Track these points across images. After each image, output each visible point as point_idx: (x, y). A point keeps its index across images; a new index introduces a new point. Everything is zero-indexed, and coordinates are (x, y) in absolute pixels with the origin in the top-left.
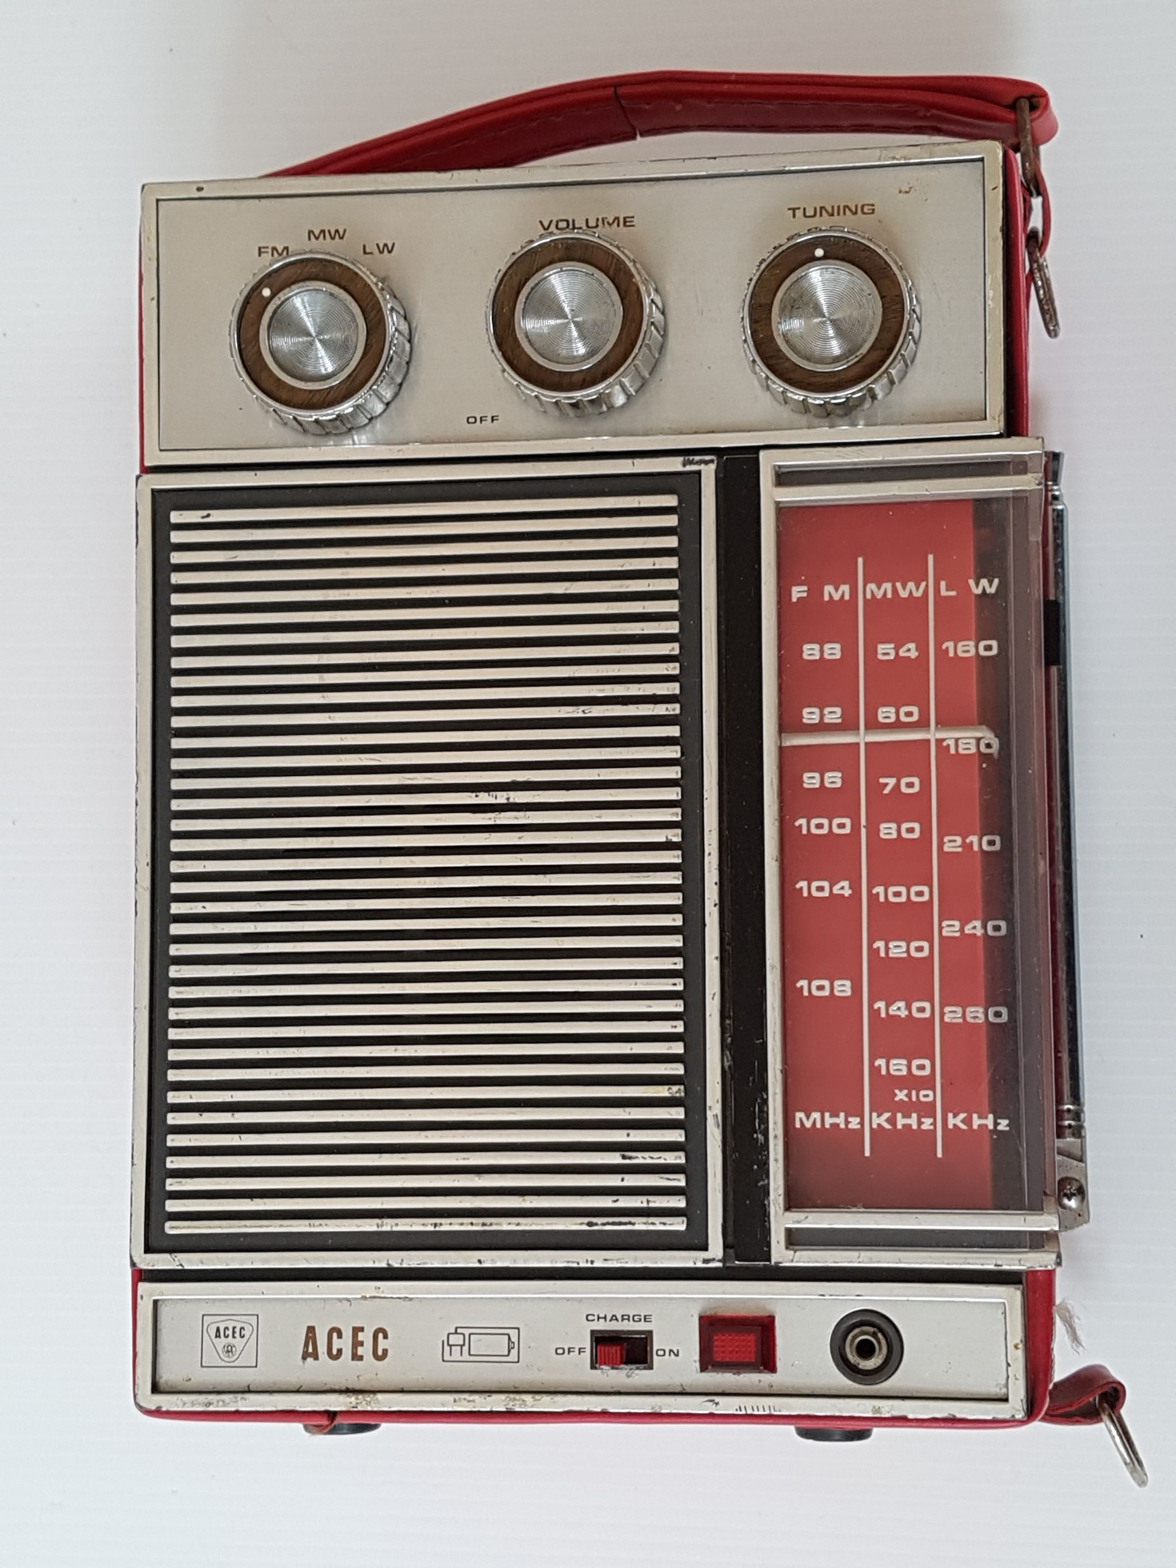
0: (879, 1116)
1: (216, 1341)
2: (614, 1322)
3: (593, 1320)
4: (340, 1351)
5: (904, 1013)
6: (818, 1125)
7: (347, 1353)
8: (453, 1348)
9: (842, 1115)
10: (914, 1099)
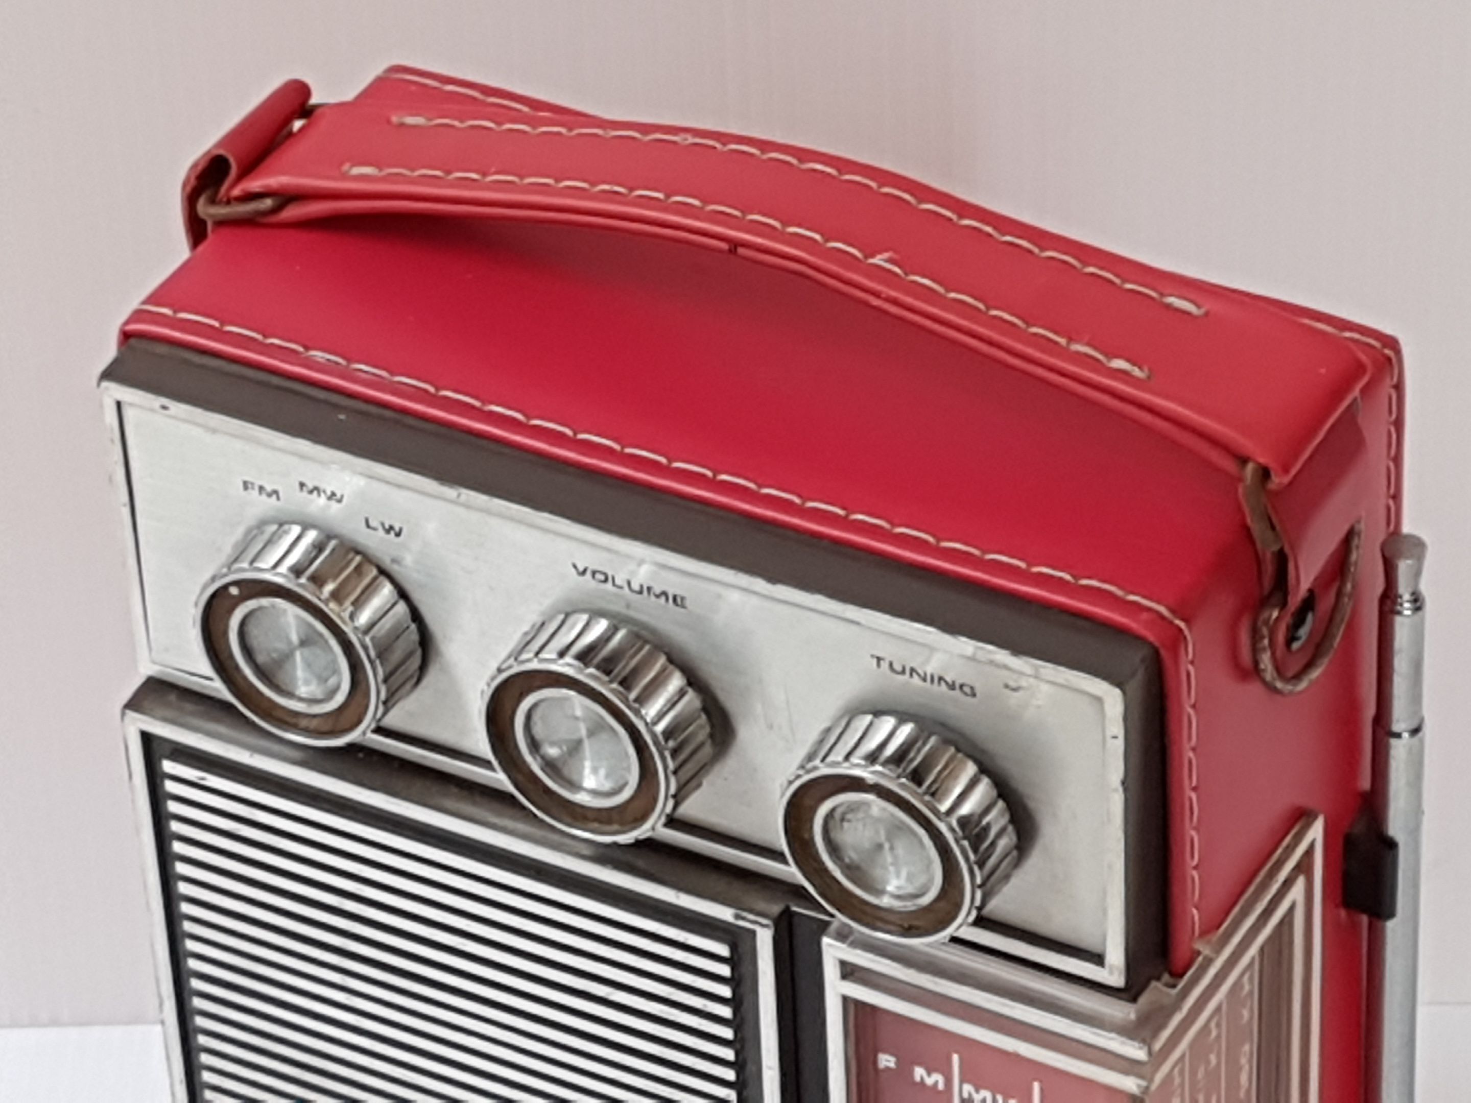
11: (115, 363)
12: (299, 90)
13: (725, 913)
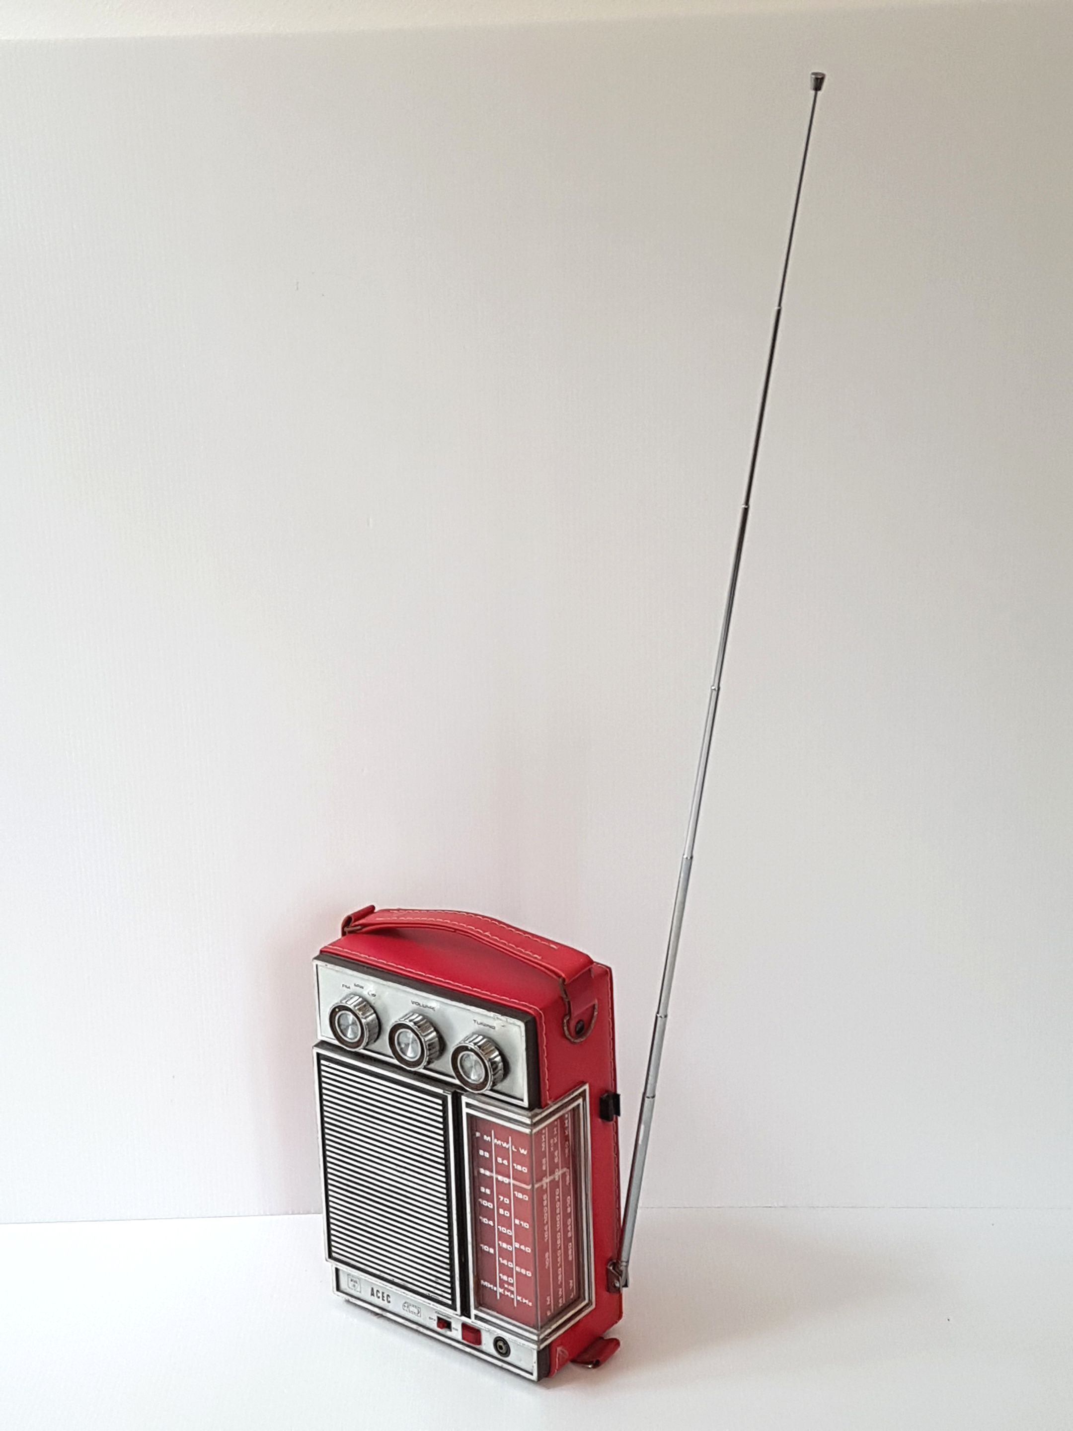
0: (501, 1289)
1: (351, 1282)
2: (442, 1318)
3: (437, 1316)
4: (379, 1297)
5: (507, 1264)
6: (486, 1286)
8: (405, 1307)
9: (492, 1285)
10: (509, 1288)
11: (318, 956)
12: (373, 908)
13: (440, 1091)
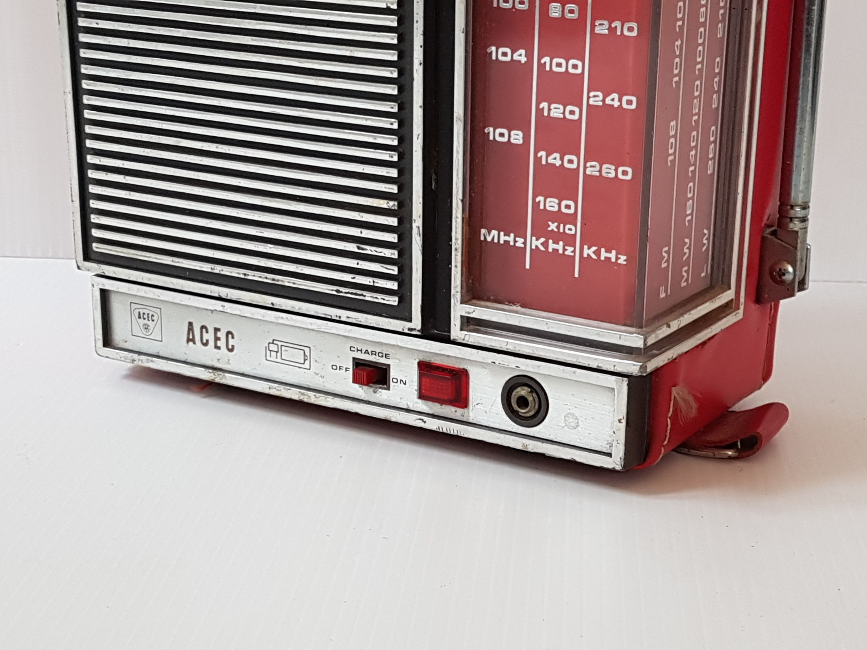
0: (537, 240)
1: (139, 320)
2: (367, 355)
3: (354, 351)
4: (207, 341)
5: (558, 163)
6: (496, 241)
7: (212, 343)
8: (272, 352)
9: (512, 235)
10: (561, 231)
